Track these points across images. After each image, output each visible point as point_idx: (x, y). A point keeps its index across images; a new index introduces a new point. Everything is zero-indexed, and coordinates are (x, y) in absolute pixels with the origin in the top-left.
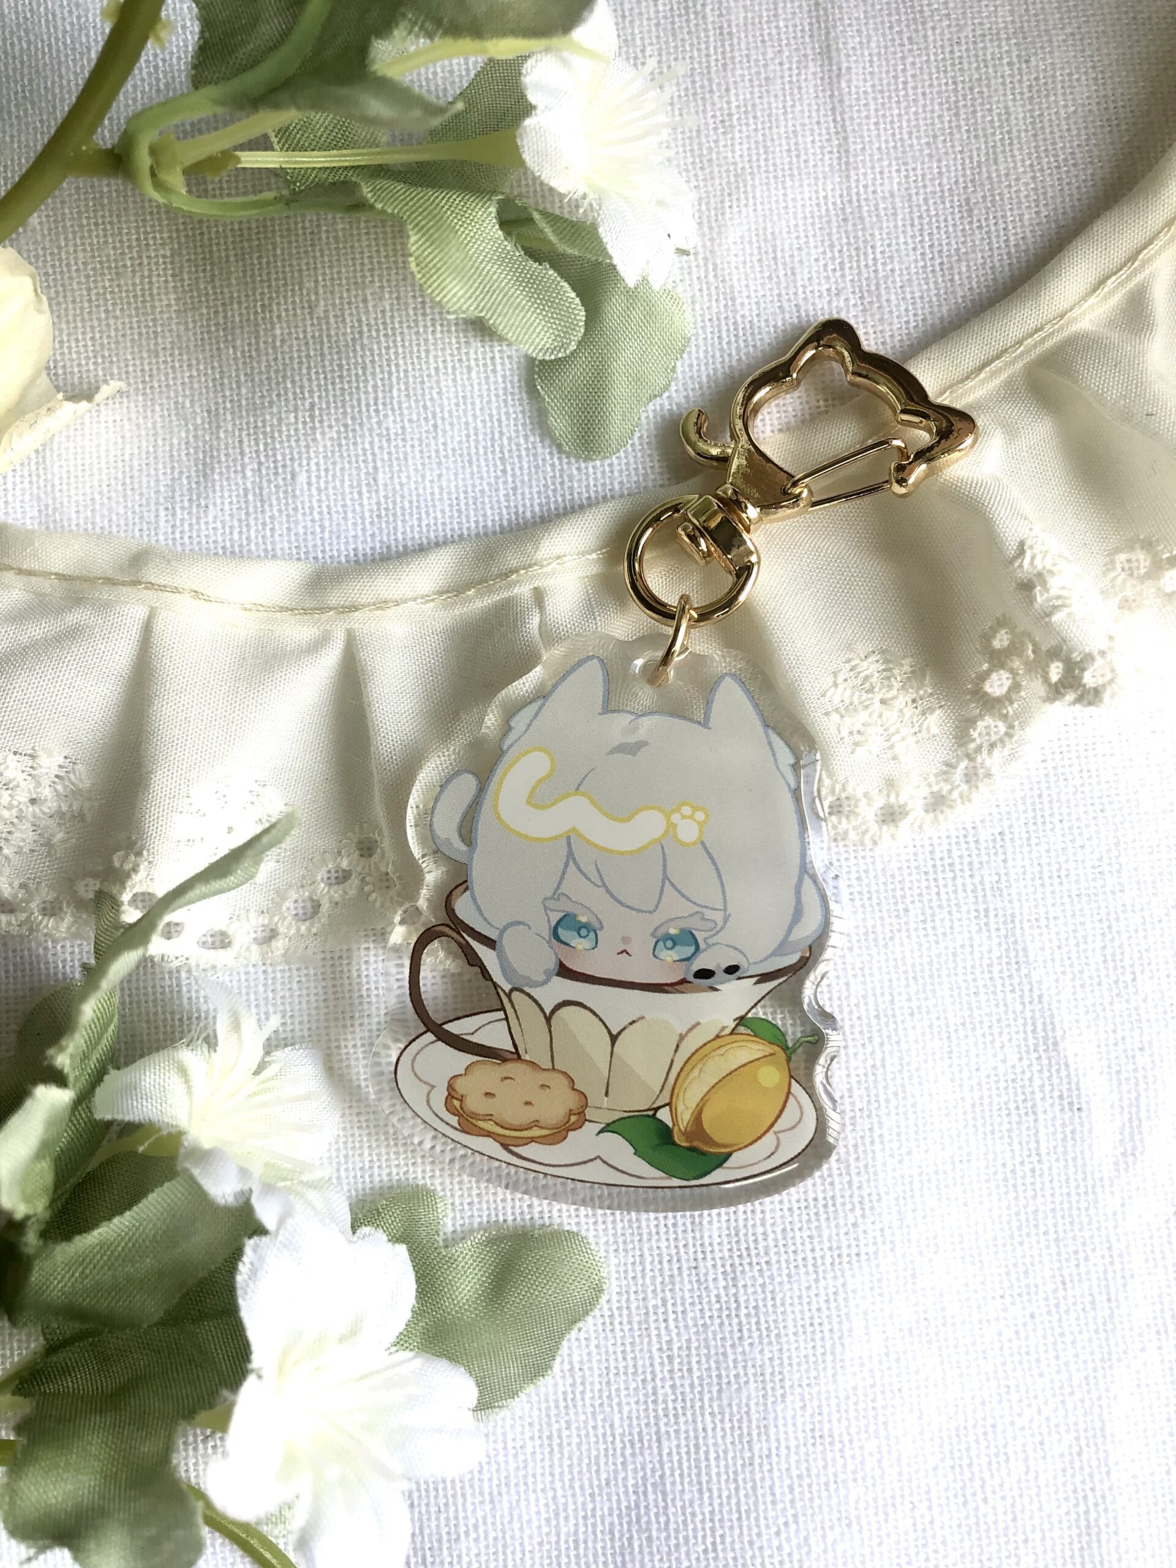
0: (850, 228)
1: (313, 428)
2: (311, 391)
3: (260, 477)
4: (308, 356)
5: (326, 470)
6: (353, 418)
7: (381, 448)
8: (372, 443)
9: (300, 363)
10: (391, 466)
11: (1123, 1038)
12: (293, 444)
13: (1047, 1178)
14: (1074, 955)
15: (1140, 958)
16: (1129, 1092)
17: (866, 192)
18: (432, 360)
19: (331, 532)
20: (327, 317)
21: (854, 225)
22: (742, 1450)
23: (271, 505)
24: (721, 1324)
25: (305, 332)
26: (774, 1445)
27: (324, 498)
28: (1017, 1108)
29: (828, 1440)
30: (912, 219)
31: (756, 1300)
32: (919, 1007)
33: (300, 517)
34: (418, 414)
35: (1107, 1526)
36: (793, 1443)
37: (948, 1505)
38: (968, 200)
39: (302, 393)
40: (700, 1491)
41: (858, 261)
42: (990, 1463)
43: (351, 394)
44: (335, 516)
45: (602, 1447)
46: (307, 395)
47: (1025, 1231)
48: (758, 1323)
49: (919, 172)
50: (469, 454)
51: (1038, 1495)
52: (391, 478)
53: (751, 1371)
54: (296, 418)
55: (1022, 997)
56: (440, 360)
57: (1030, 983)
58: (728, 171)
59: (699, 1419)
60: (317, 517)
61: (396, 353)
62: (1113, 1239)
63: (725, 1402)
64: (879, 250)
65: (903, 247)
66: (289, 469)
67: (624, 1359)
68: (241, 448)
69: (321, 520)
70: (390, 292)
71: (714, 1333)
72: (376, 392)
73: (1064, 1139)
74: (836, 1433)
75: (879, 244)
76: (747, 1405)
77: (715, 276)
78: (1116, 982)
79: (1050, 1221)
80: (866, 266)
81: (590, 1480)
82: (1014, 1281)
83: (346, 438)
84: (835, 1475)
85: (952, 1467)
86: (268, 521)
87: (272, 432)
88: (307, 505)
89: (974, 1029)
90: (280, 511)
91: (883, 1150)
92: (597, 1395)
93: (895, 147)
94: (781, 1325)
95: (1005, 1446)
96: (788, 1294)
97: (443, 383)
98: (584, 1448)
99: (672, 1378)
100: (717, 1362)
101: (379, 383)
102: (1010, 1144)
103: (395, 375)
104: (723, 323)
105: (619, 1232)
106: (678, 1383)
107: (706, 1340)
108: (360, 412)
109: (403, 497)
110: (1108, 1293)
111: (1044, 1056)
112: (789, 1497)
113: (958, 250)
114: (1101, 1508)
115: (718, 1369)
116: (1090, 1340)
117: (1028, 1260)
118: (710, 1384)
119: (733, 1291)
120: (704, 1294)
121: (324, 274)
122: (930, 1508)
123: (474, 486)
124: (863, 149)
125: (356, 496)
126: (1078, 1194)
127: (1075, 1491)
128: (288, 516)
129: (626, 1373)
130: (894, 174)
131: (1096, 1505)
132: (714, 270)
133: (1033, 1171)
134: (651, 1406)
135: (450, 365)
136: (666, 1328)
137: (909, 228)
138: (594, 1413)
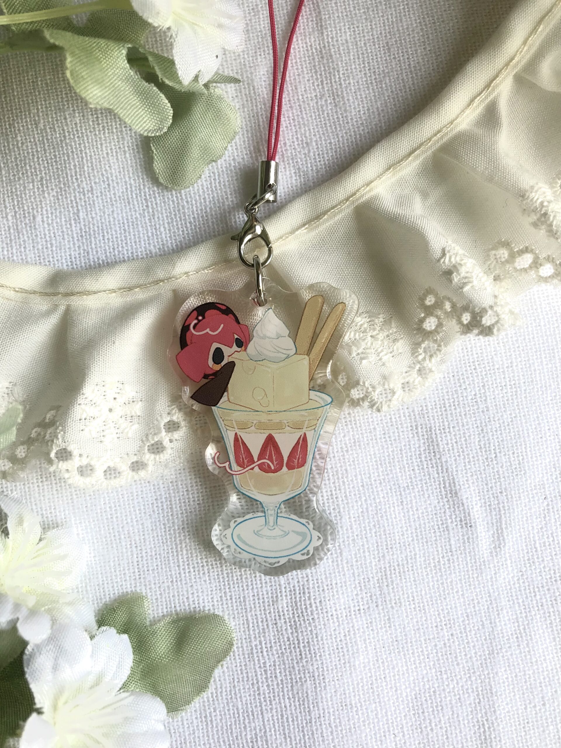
0: (325, 61)
1: (43, 191)
2: (40, 171)
3: (16, 219)
4: (37, 151)
5: (52, 213)
6: (64, 184)
7: (80, 199)
8: (75, 197)
9: (33, 155)
10: (86, 208)
11: (491, 487)
12: (33, 200)
13: (456, 564)
14: (464, 446)
15: (499, 445)
16: (496, 515)
17: (332, 41)
18: (104, 149)
19: (56, 247)
20: (45, 129)
21: (327, 59)
22: (305, 715)
23: (23, 234)
24: (291, 652)
25: (34, 138)
26: (322, 712)
27: (51, 228)
28: (439, 528)
29: (349, 707)
30: (358, 55)
31: (308, 639)
32: (384, 479)
33: (39, 240)
34: (99, 179)
35: (495, 738)
36: (331, 710)
37: (413, 733)
38: (387, 43)
39: (36, 172)
40: (285, 738)
41: (331, 79)
42: (433, 711)
43: (62, 171)
44: (58, 238)
45: (233, 720)
46: (38, 173)
47: (447, 592)
48: (309, 650)
49: (361, 29)
50: (128, 198)
51: (459, 725)
52: (87, 215)
53: (307, 675)
54: (33, 186)
55: (437, 470)
56: (109, 148)
57: (441, 462)
58: (258, 36)
59: (282, 701)
60: (48, 239)
61: (85, 147)
62: (491, 591)
63: (295, 692)
64: (341, 72)
65: (354, 70)
66: (31, 214)
67: (242, 673)
68: (4, 204)
69: (50, 241)
70: (79, 113)
71: (287, 656)
72: (75, 168)
73: (464, 543)
74: (353, 702)
75: (341, 69)
76: (307, 692)
77: (255, 93)
78: (487, 459)
79: (459, 585)
80: (335, 82)
81: (228, 737)
82: (442, 618)
83: (61, 195)
84: (354, 724)
85: (414, 714)
86: (22, 243)
87: (21, 194)
88: (43, 233)
89: (413, 489)
90: (28, 237)
91: (369, 555)
92: (229, 693)
93: (347, 15)
94: (322, 651)
95: (441, 702)
96: (325, 635)
97: (111, 161)
98: (224, 721)
99: (267, 682)
100: (290, 672)
101: (77, 164)
102: (436, 548)
103: (85, 159)
104: (260, 118)
105: (235, 608)
106: (270, 683)
107: (283, 661)
108: (68, 180)
109: (94, 225)
110: (491, 619)
111: (450, 500)
112: (331, 737)
113: (383, 71)
114: (492, 729)
115: (290, 675)
116: (482, 644)
117: (449, 607)
118: (287, 683)
119: (296, 634)
120: (281, 637)
121: (42, 104)
122: (404, 736)
123: (132, 215)
124: (330, 17)
125: (69, 226)
126: (473, 570)
127: (478, 722)
128: (33, 240)
129: (243, 681)
130: (347, 30)
131: (489, 728)
132: (254, 89)
133: (449, 560)
134: (257, 697)
135: (114, 151)
136: (262, 656)
137: (357, 60)
138: (228, 703)
